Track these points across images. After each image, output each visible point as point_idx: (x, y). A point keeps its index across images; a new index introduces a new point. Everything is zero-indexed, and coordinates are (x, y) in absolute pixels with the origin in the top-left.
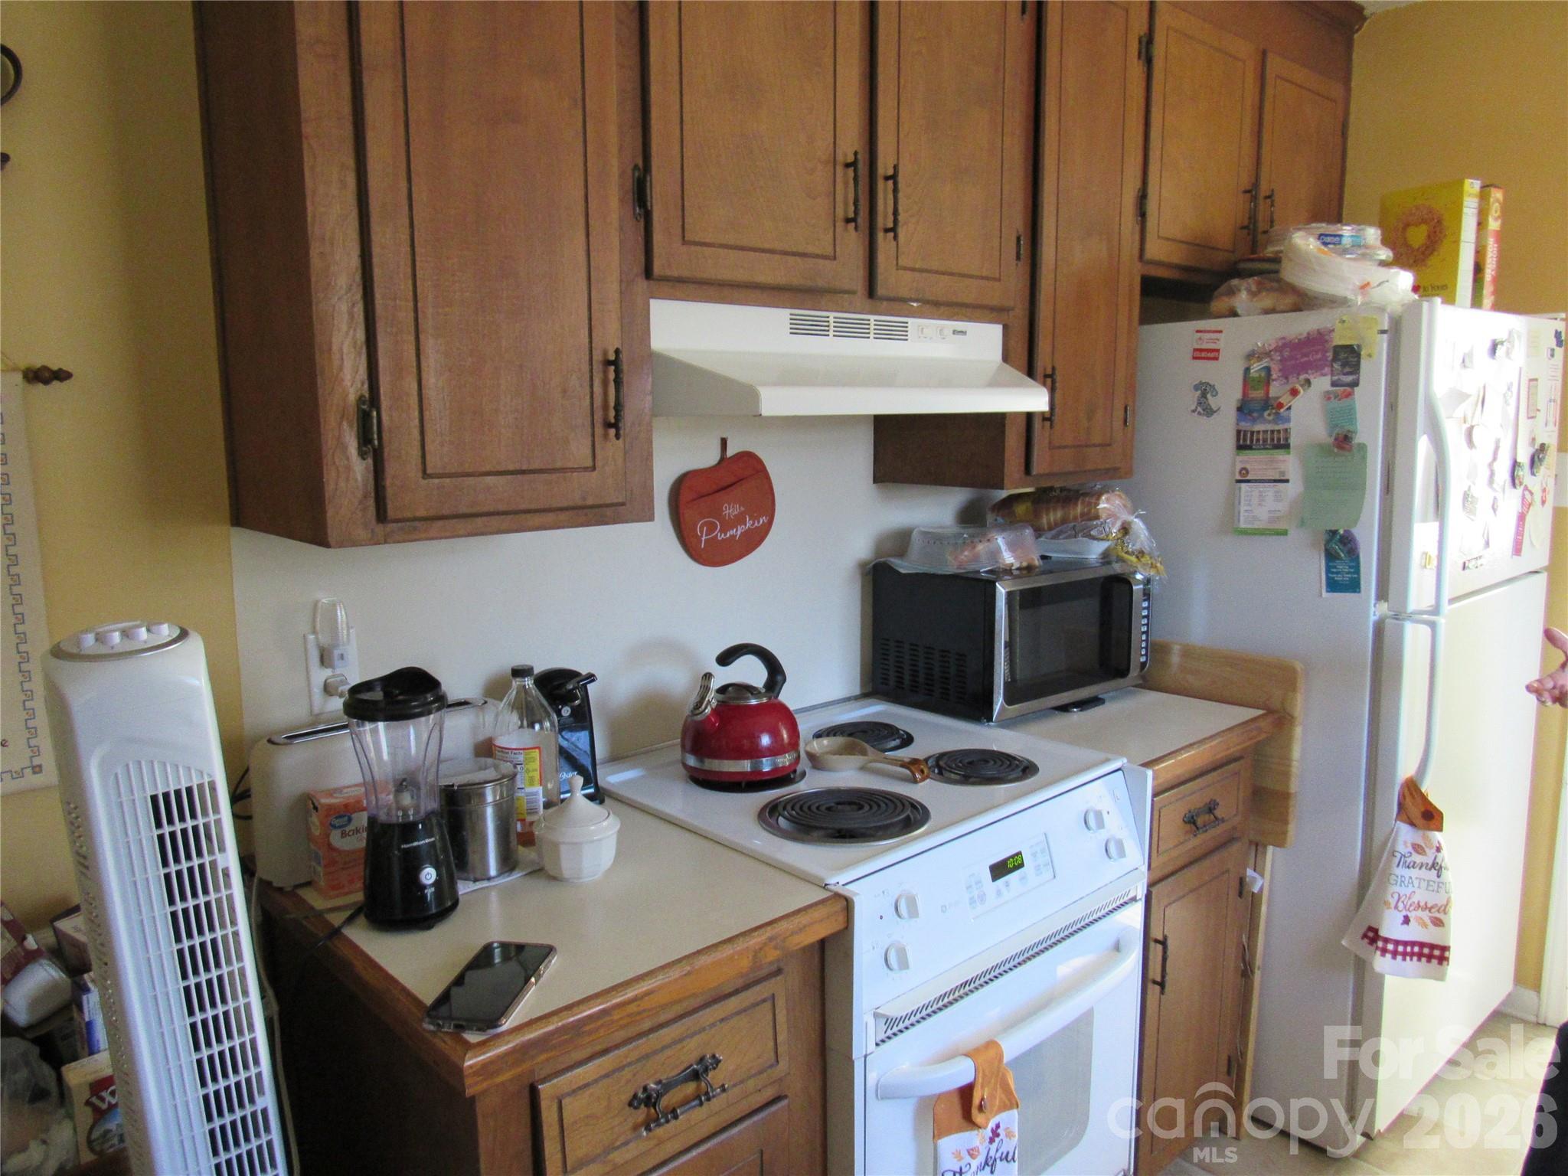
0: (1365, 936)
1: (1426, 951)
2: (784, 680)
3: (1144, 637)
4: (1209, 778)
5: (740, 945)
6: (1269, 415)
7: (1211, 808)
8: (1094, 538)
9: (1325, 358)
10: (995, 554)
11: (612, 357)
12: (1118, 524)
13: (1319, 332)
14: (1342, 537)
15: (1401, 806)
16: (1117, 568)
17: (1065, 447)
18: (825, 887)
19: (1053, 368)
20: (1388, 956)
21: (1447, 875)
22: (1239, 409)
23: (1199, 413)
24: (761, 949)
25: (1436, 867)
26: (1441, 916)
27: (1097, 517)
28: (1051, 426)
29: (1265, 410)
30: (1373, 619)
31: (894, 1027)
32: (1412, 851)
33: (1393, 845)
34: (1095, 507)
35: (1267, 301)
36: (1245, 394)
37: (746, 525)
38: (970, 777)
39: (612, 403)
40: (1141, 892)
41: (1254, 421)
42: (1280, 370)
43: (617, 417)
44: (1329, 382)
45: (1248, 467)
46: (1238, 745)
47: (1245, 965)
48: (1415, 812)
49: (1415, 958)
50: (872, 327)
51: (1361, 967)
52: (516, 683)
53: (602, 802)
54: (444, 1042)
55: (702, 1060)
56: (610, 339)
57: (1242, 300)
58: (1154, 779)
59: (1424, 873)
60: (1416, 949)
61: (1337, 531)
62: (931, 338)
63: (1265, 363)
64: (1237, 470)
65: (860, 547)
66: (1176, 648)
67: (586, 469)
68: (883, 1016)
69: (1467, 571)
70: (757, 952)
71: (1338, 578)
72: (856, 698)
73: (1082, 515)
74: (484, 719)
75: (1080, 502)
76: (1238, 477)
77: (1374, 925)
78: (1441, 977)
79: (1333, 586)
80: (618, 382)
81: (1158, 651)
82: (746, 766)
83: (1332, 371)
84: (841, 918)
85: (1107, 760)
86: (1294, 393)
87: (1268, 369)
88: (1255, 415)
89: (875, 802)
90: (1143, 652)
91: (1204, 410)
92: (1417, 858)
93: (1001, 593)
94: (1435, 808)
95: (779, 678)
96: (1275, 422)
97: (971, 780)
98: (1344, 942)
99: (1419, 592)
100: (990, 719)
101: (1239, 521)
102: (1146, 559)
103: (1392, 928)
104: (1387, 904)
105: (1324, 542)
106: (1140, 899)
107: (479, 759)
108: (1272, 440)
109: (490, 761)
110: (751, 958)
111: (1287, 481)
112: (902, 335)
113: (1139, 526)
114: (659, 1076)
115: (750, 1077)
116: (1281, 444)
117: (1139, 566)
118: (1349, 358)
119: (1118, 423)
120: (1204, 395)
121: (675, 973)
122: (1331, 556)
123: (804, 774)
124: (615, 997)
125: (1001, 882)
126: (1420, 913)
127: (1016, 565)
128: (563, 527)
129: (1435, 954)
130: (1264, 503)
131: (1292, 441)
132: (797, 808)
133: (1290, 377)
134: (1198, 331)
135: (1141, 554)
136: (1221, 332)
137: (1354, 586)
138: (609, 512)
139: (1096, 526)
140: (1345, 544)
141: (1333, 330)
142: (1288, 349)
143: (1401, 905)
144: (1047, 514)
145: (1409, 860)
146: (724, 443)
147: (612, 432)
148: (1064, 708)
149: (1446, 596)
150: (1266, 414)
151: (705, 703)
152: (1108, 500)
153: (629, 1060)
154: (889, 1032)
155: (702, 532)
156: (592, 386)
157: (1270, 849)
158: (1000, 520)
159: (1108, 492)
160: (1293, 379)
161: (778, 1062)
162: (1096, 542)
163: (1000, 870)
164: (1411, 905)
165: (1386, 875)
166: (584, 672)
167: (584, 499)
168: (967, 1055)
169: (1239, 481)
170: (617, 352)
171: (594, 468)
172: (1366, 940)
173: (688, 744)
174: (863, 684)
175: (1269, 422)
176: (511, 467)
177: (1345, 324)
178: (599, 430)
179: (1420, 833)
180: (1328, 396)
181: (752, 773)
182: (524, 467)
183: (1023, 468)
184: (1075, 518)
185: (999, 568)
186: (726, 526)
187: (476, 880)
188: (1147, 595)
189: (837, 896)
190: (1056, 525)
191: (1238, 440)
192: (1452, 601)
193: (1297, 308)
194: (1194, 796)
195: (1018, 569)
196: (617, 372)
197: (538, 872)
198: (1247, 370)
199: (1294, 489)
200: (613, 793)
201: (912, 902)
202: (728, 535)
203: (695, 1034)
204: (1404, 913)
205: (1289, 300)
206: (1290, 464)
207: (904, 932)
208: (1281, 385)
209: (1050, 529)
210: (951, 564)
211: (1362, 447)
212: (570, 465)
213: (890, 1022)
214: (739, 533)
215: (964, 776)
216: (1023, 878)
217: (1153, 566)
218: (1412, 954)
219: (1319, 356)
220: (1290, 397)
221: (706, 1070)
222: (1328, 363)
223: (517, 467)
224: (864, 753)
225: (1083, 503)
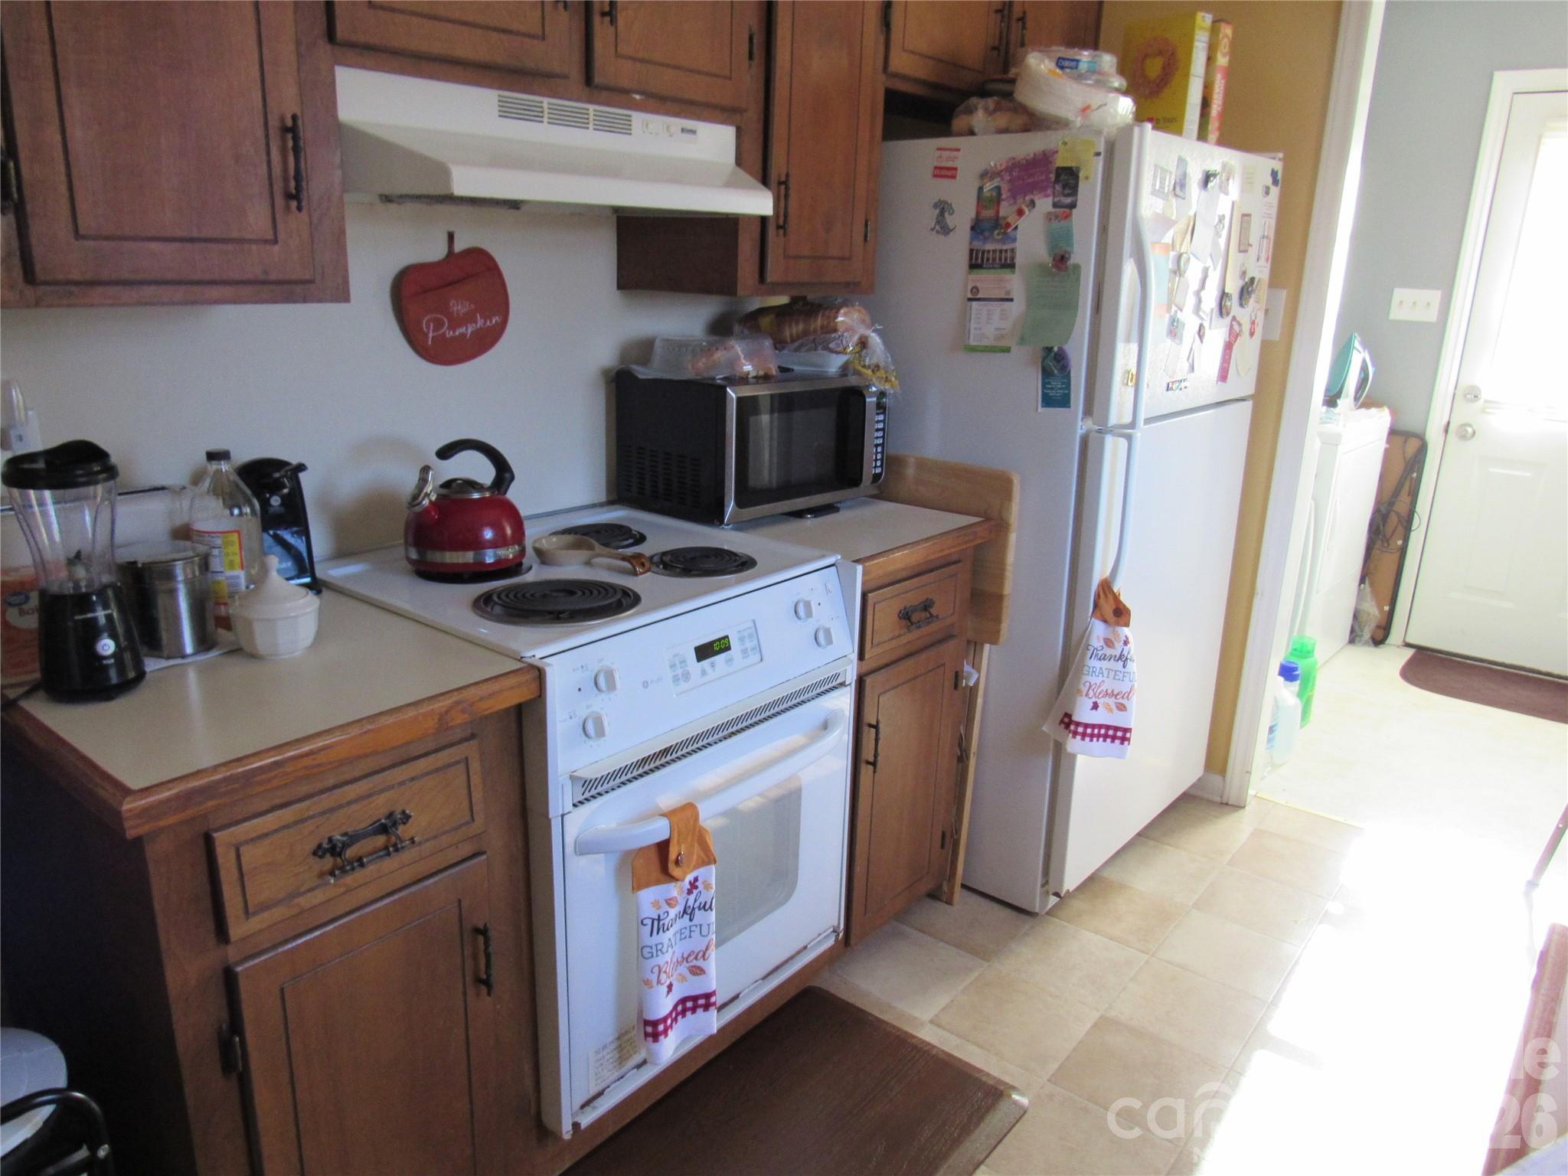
0: (1062, 722)
1: (1111, 732)
2: (512, 478)
3: (879, 449)
4: (924, 579)
5: (424, 709)
6: (998, 234)
7: (926, 606)
8: (832, 351)
9: (1048, 179)
10: (733, 362)
11: (289, 123)
12: (856, 338)
13: (1044, 153)
14: (1056, 354)
15: (1096, 606)
16: (853, 381)
17: (803, 257)
18: (521, 659)
19: (787, 175)
20: (1079, 737)
21: (1132, 666)
22: (973, 228)
23: (938, 232)
24: (447, 712)
25: (1123, 659)
26: (1124, 702)
27: (835, 330)
28: (785, 234)
29: (995, 230)
30: (1080, 432)
31: (592, 789)
32: (1105, 647)
33: (1088, 640)
34: (834, 321)
35: (1002, 120)
36: (978, 213)
37: (476, 323)
38: (690, 571)
39: (292, 172)
40: (851, 677)
41: (985, 240)
42: (1009, 190)
43: (298, 187)
44: (1051, 203)
45: (978, 285)
46: (953, 547)
47: (961, 750)
48: (1108, 609)
49: (1101, 739)
50: (591, 117)
51: (1059, 748)
52: (214, 466)
53: (319, 592)
54: (104, 788)
55: (391, 815)
56: (287, 101)
57: (979, 118)
58: (863, 575)
59: (1112, 665)
60: (1103, 731)
61: (1052, 348)
62: (657, 134)
63: (996, 182)
64: (970, 287)
65: (603, 353)
66: (911, 461)
67: (266, 241)
68: (580, 778)
69: (1170, 392)
70: (443, 716)
71: (1052, 393)
72: (601, 505)
73: (822, 327)
74: (181, 504)
75: (820, 316)
76: (970, 296)
77: (1070, 712)
78: (1121, 756)
79: (1048, 401)
80: (296, 150)
81: (893, 463)
82: (469, 557)
83: (1054, 193)
84: (534, 686)
85: (823, 557)
86: (1020, 213)
87: (998, 188)
88: (987, 234)
89: (589, 590)
90: (879, 463)
91: (941, 228)
92: (1109, 652)
93: (732, 397)
94: (1124, 606)
95: (507, 475)
96: (1003, 241)
97: (693, 573)
98: (1044, 728)
99: (1120, 407)
100: (722, 522)
101: (969, 339)
102: (881, 373)
103: (1084, 714)
104: (1079, 691)
105: (1041, 360)
106: (850, 684)
107: (177, 542)
108: (1000, 259)
109: (188, 543)
110: (436, 720)
111: (1011, 300)
112: (626, 130)
113: (875, 339)
114: (344, 829)
115: (444, 833)
116: (1008, 265)
117: (874, 379)
118: (1068, 179)
119: (858, 239)
120: (942, 213)
121: (355, 731)
122: (1046, 373)
123: (530, 568)
124: (289, 751)
125: (706, 663)
126: (1107, 700)
127: (753, 374)
128: (245, 303)
129: (1119, 735)
130: (991, 321)
131: (1018, 261)
132: (511, 596)
133: (1018, 197)
134: (938, 149)
135: (876, 368)
136: (958, 150)
137: (1064, 401)
138: (298, 289)
139: (835, 339)
140: (1058, 361)
141: (1057, 152)
142: (1017, 170)
143: (1091, 693)
144: (790, 326)
145: (1100, 653)
146: (451, 237)
147: (294, 204)
148: (799, 514)
149: (1142, 416)
150: (996, 232)
151: (422, 495)
152: (845, 314)
153: (311, 813)
154: (587, 795)
155: (428, 327)
156: (268, 153)
157: (987, 647)
158: (746, 332)
159: (847, 306)
160: (1020, 200)
161: (473, 819)
162: (834, 355)
163: (705, 652)
164: (1100, 693)
165: (1082, 665)
166: (294, 461)
167: (266, 272)
168: (664, 815)
169: (970, 300)
170: (294, 118)
171: (275, 241)
172: (1062, 725)
173: (411, 539)
174: (609, 490)
175: (998, 241)
176: (179, 233)
177: (1067, 147)
178: (279, 201)
179: (1111, 629)
180: (1049, 217)
181: (475, 564)
182: (195, 234)
183: (757, 275)
184: (815, 331)
185: (735, 376)
186: (454, 324)
187: (168, 658)
188: (881, 407)
189: (532, 667)
190: (798, 337)
191: (971, 259)
192: (1148, 421)
193: (1026, 129)
194: (911, 595)
195: (754, 377)
196: (296, 139)
197: (236, 651)
198: (981, 189)
199: (1017, 308)
200: (331, 583)
201: (610, 675)
202: (457, 333)
203: (382, 791)
204: (1094, 700)
205: (1020, 120)
206: (1015, 283)
207: (602, 704)
208: (1010, 205)
209: (793, 341)
210: (690, 370)
211: (1077, 267)
212: (248, 236)
213: (587, 784)
214: (469, 331)
215: (683, 569)
216: (729, 661)
217: (887, 380)
218: (1099, 736)
219: (1043, 177)
220: (1017, 217)
221: (395, 824)
222: (1051, 184)
223: (185, 234)
224: (591, 548)
225: (823, 316)
